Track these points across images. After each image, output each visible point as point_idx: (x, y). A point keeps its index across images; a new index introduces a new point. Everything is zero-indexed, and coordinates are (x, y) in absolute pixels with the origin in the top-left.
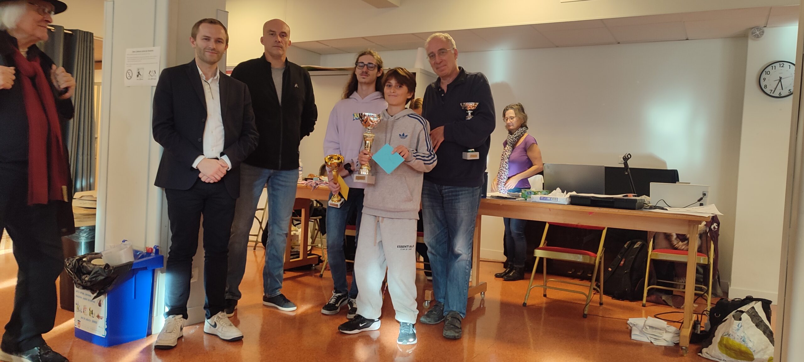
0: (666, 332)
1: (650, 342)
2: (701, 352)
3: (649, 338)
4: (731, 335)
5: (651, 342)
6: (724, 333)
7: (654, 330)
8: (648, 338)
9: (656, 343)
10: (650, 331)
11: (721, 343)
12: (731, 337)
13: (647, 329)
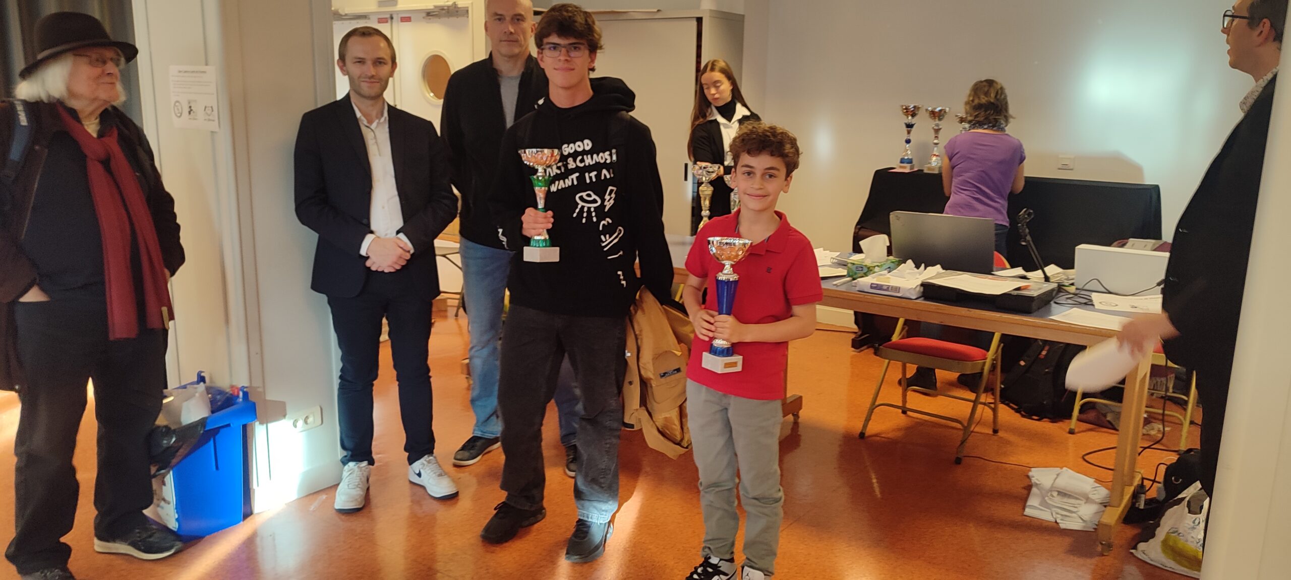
0: (1088, 500)
1: (1054, 521)
2: (1135, 548)
4: (1180, 535)
6: (1172, 528)
7: (1065, 500)
8: (1052, 514)
9: (1064, 525)
10: (1057, 501)
11: (1165, 543)
12: (1181, 537)
13: (1053, 496)
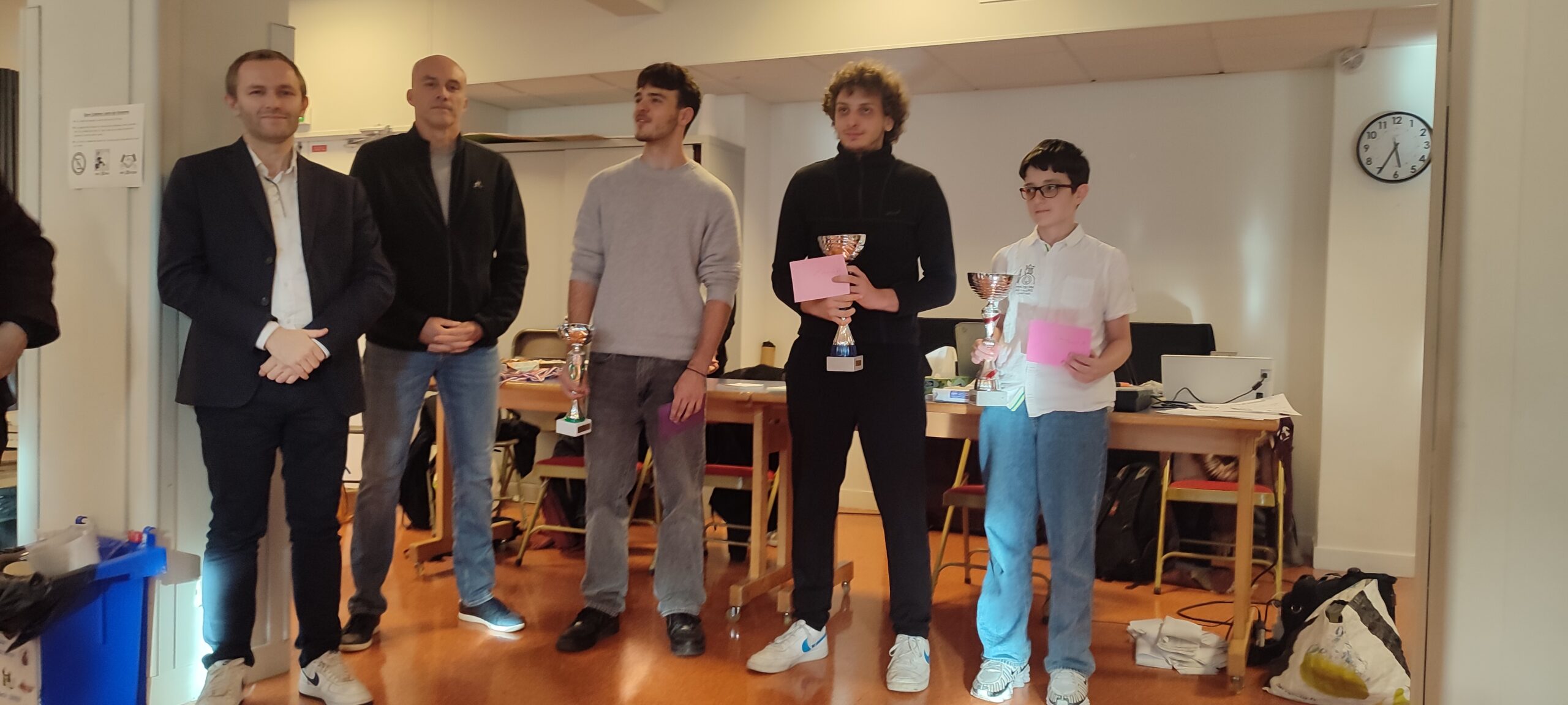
0: (1203, 646)
1: (1171, 668)
2: (1268, 684)
3: (1169, 661)
4: (1323, 651)
5: (1173, 668)
6: (1312, 646)
7: (1178, 645)
8: (1167, 661)
9: (1183, 670)
10: (1169, 646)
11: (1305, 667)
12: (1324, 654)
13: (1164, 642)
